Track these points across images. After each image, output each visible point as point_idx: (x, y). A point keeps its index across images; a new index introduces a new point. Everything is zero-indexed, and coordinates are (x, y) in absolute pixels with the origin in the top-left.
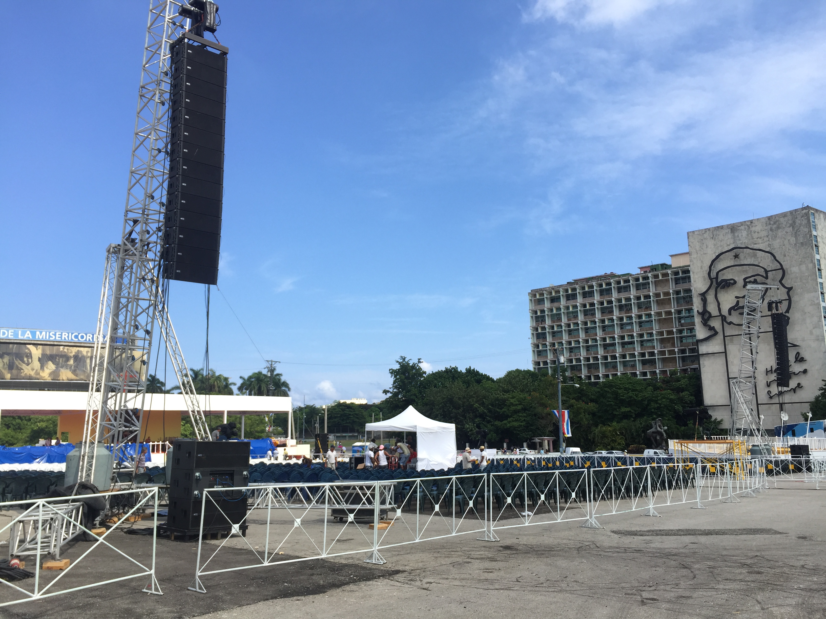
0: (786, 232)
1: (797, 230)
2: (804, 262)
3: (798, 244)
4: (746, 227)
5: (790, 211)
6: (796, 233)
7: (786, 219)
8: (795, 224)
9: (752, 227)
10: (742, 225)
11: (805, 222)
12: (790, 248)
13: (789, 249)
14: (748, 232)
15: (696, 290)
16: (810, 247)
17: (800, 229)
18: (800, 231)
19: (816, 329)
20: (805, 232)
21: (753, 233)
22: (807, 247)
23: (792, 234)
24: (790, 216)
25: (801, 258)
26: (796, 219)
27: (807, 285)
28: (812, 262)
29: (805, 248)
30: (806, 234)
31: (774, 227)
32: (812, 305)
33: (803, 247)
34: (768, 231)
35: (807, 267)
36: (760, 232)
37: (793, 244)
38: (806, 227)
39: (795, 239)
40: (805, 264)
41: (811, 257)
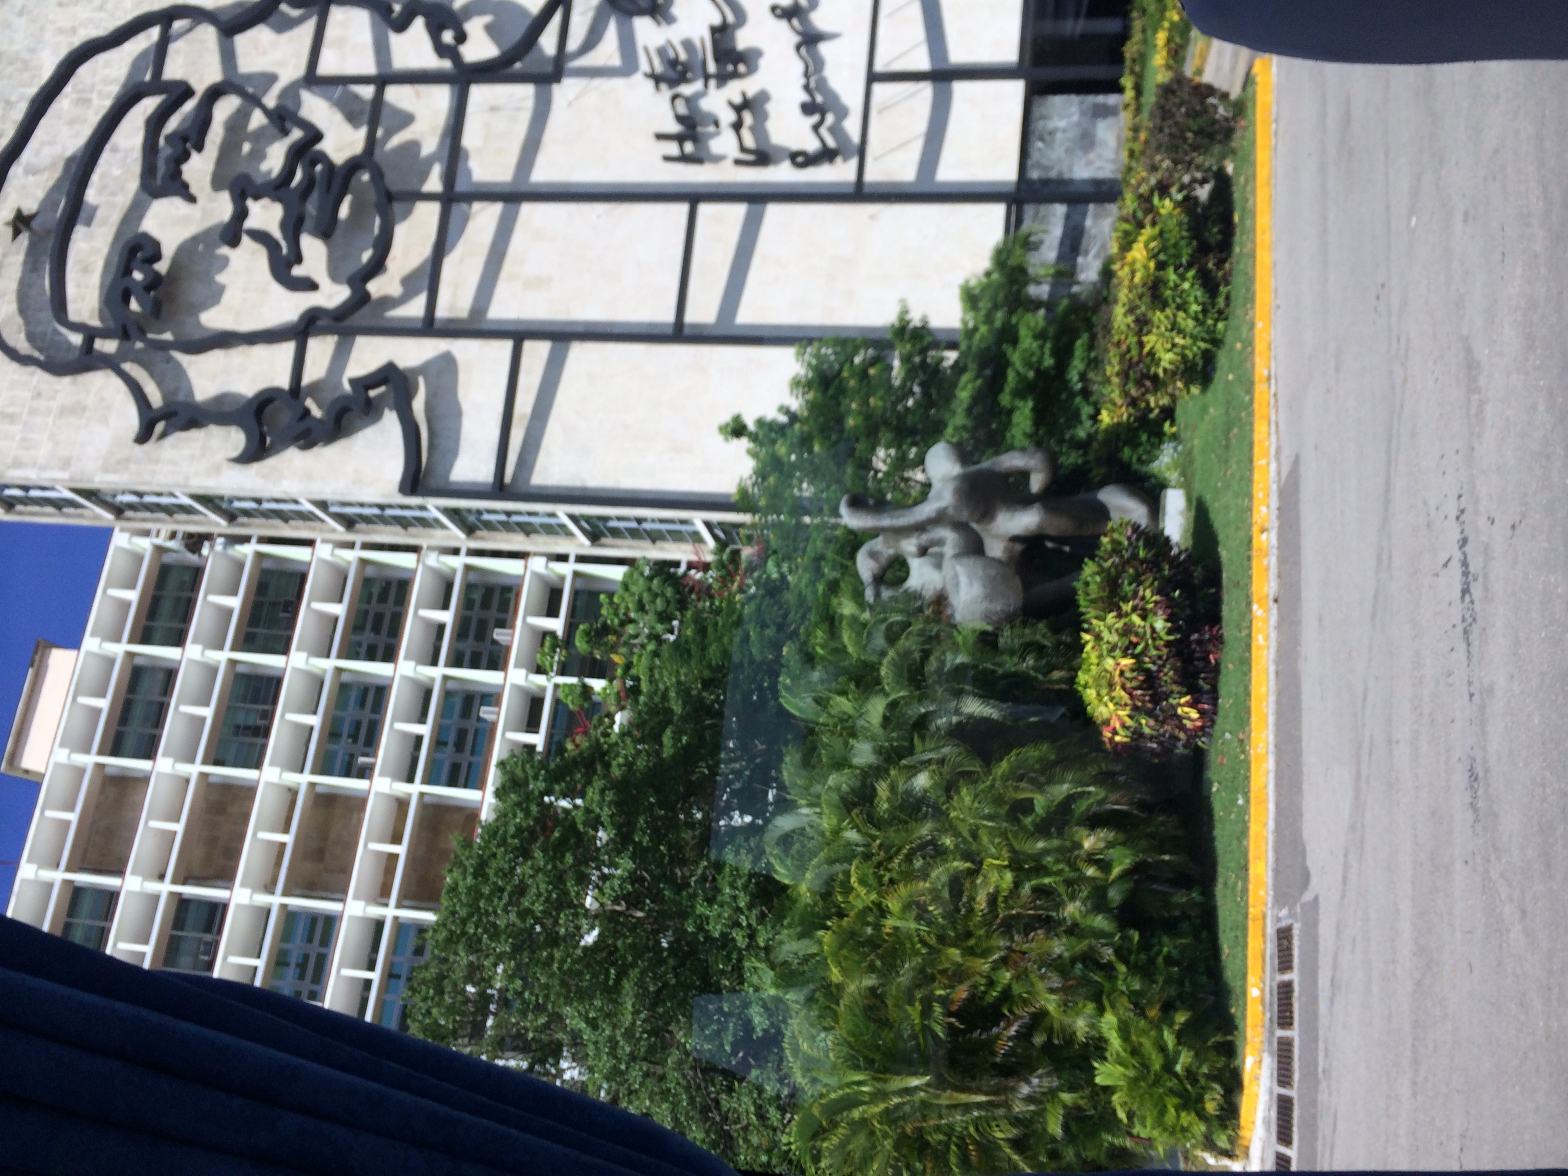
15: (119, 462)
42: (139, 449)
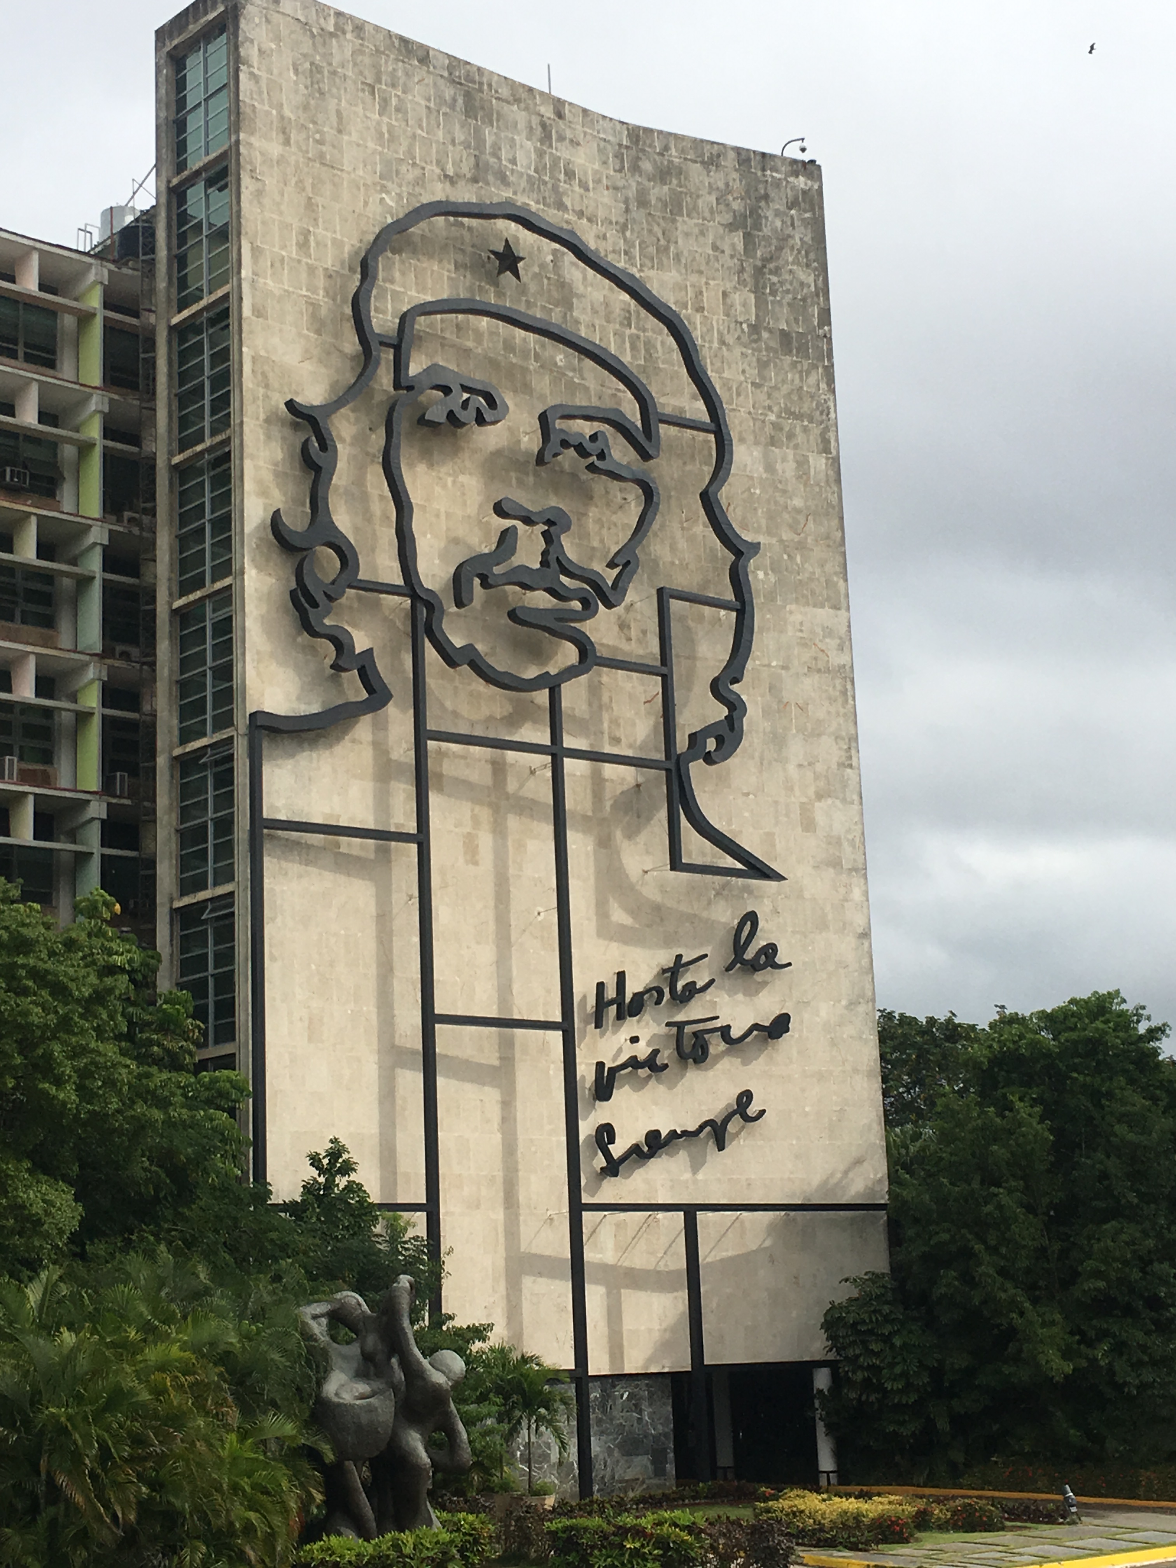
0: (715, 248)
1: (766, 260)
2: (791, 436)
3: (765, 335)
4: (535, 120)
5: (738, 150)
6: (759, 272)
7: (718, 179)
8: (757, 226)
9: (561, 138)
10: (518, 101)
11: (800, 235)
12: (730, 339)
13: (722, 342)
14: (541, 154)
16: (820, 370)
17: (781, 262)
18: (776, 271)
19: (830, 801)
20: (802, 284)
21: (562, 177)
22: (806, 364)
23: (742, 270)
24: (736, 175)
25: (775, 409)
26: (763, 204)
27: (798, 559)
28: (825, 448)
29: (799, 367)
30: (804, 300)
31: (657, 192)
32: (819, 671)
33: (788, 359)
34: (626, 201)
35: (802, 463)
36: (591, 186)
37: (745, 326)
38: (808, 266)
39: (753, 301)
40: (796, 447)
41: (822, 422)
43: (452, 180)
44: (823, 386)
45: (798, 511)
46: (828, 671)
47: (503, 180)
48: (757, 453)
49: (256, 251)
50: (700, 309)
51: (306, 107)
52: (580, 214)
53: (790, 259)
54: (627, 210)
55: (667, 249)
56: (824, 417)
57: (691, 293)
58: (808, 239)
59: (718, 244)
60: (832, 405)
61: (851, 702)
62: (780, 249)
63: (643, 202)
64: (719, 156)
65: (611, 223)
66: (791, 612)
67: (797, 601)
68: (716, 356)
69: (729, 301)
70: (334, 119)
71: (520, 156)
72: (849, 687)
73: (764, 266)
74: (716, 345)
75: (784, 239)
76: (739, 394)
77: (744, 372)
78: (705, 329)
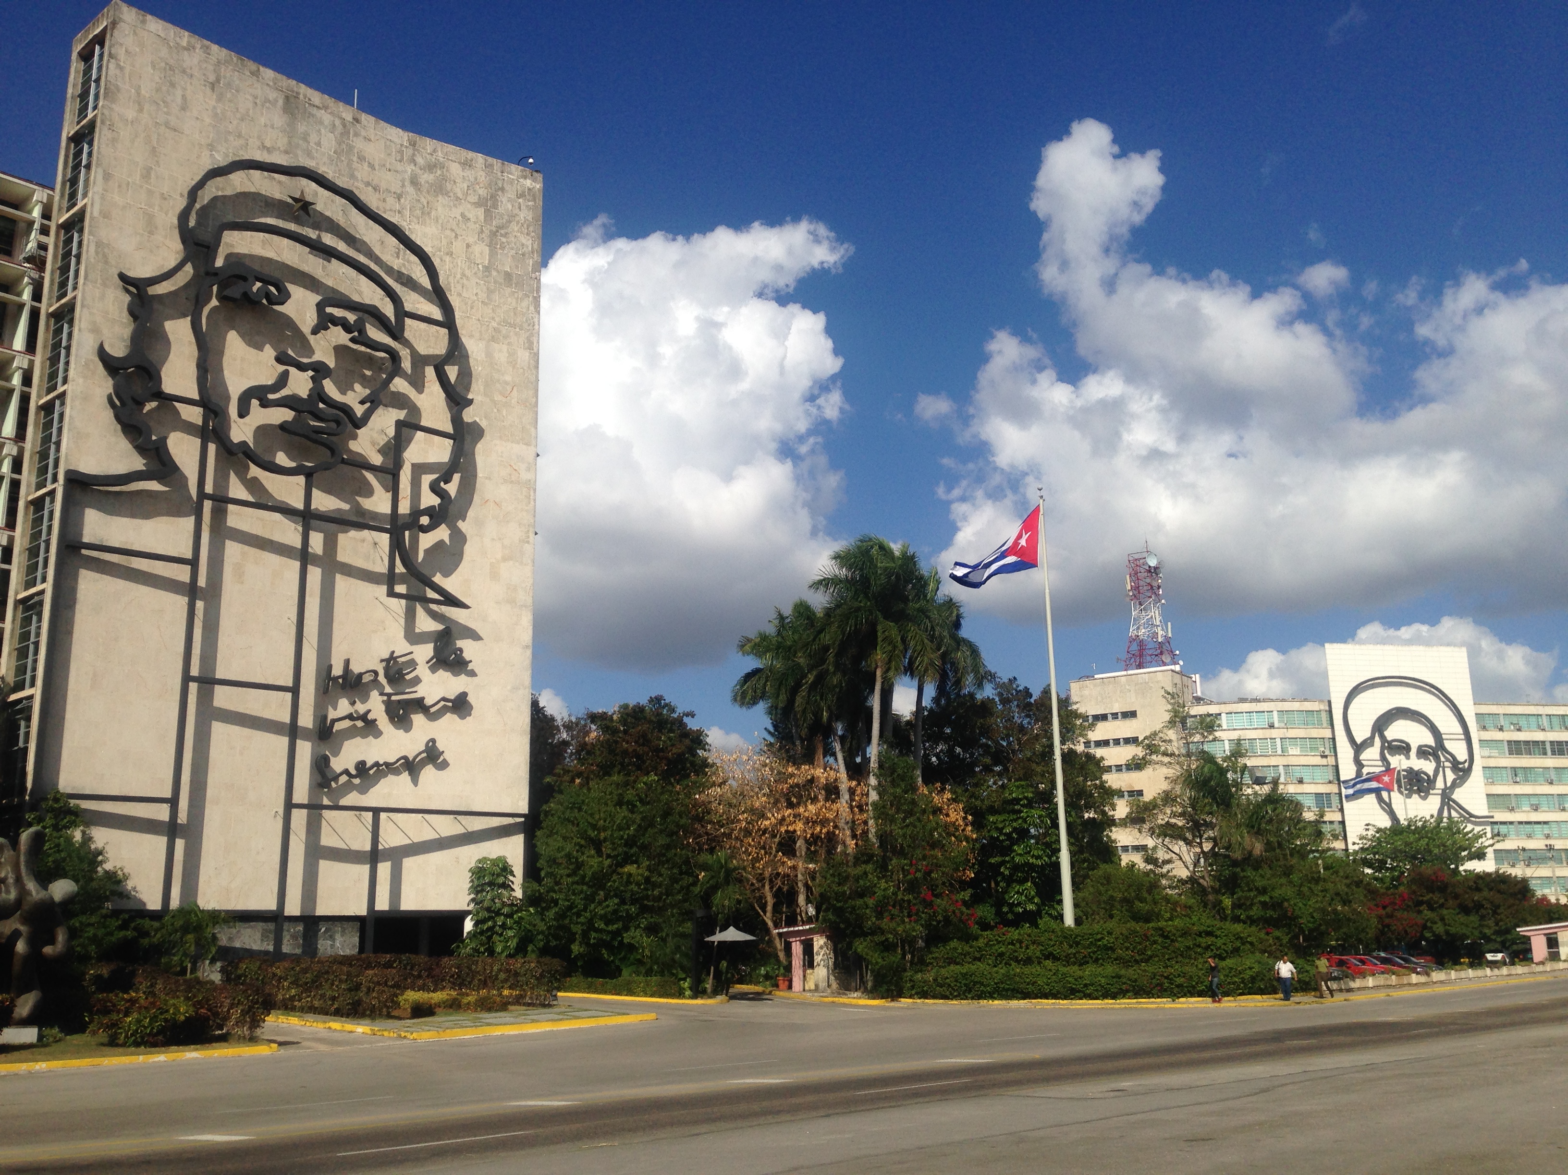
0: (463, 215)
2: (506, 337)
8: (495, 206)
13: (463, 276)
14: (339, 142)
15: (105, 256)
16: (531, 299)
17: (510, 230)
18: (505, 235)
19: (511, 563)
20: (523, 245)
21: (355, 159)
22: (520, 294)
23: (482, 232)
24: (483, 173)
25: (497, 319)
26: (500, 193)
27: (504, 413)
28: (530, 348)
29: (516, 295)
30: (523, 255)
31: (426, 178)
32: (512, 482)
33: (508, 290)
34: (403, 181)
35: (512, 354)
36: (377, 168)
37: (480, 266)
38: (528, 234)
39: (488, 252)
40: (509, 344)
41: (529, 330)
42: (115, 272)
43: (269, 150)
44: (532, 308)
45: (507, 383)
46: (519, 483)
47: (309, 154)
48: (482, 345)
49: (107, 177)
50: (451, 254)
51: (158, 90)
52: (368, 184)
53: (516, 229)
54: (403, 186)
55: (429, 213)
56: (531, 327)
57: (444, 242)
58: (530, 218)
59: (467, 213)
60: (536, 320)
61: (532, 503)
62: (510, 222)
63: (414, 182)
64: (471, 160)
65: (390, 192)
66: (495, 445)
67: (501, 438)
68: (458, 282)
69: (470, 250)
70: (179, 100)
71: (324, 142)
72: (532, 493)
73: (497, 231)
74: (459, 276)
75: (512, 217)
76: (472, 308)
77: (476, 294)
78: (451, 265)
